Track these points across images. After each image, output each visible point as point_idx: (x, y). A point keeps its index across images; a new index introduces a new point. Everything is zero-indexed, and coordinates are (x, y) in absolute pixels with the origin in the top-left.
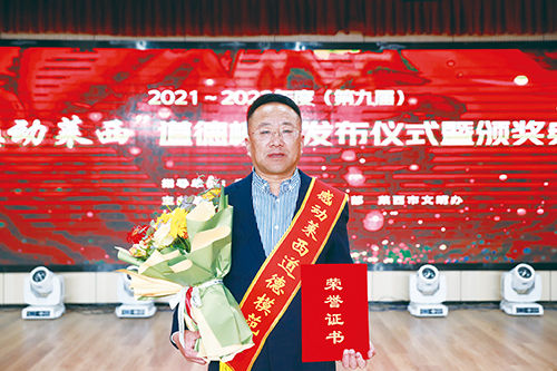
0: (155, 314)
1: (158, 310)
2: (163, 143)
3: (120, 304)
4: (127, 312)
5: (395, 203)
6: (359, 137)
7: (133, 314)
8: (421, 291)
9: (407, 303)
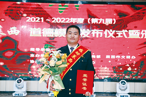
0: (27, 95)
1: (28, 94)
2: (31, 35)
3: (14, 92)
4: (17, 94)
5: (112, 58)
6: (99, 35)
7: (19, 95)
8: (120, 89)
9: (115, 93)
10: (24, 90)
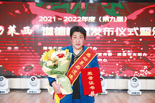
0: (40, 93)
1: (42, 91)
3: (29, 89)
4: (31, 92)
5: (123, 55)
6: (111, 33)
7: (33, 92)
8: (132, 86)
9: (127, 90)
10: (38, 87)
